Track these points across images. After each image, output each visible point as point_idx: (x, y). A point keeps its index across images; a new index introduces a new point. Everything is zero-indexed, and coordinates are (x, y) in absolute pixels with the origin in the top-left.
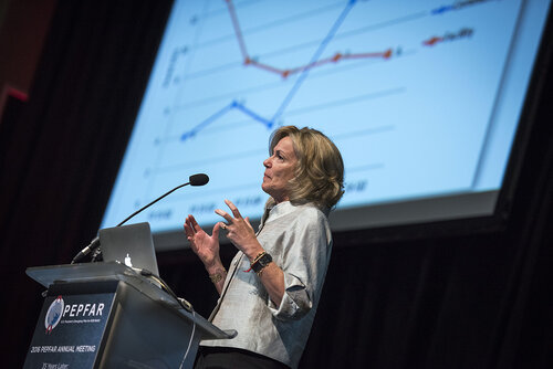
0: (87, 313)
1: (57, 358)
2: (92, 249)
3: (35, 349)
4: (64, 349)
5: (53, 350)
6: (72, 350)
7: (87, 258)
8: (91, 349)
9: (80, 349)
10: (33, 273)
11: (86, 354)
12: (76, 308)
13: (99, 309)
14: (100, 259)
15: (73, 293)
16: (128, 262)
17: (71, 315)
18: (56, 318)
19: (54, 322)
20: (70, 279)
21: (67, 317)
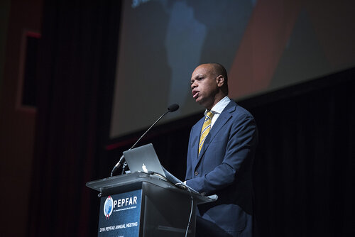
0: (128, 203)
1: (117, 233)
2: (122, 164)
3: (102, 230)
4: (119, 227)
5: (113, 228)
6: (124, 226)
7: (119, 171)
8: (135, 224)
9: (128, 225)
10: (90, 184)
11: (133, 228)
12: (121, 202)
13: (135, 201)
15: (117, 193)
16: (145, 169)
17: (119, 206)
18: (110, 209)
19: (109, 212)
20: (112, 185)
21: (116, 207)
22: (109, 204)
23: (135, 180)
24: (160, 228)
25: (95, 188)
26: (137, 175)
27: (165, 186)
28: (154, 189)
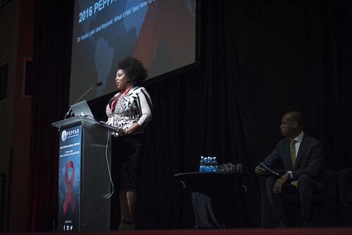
0: (74, 133)
1: (69, 149)
2: (70, 113)
3: (61, 148)
4: (70, 146)
5: (67, 147)
6: (73, 145)
7: (69, 116)
8: (79, 144)
9: (75, 145)
10: (53, 124)
11: (77, 146)
12: (70, 132)
13: (78, 131)
14: (73, 115)
15: (68, 128)
16: (82, 114)
19: (64, 138)
20: (66, 124)
21: (68, 136)
22: (64, 134)
23: (77, 120)
24: (92, 145)
25: (57, 126)
26: (78, 117)
27: (94, 122)
28: (88, 125)
